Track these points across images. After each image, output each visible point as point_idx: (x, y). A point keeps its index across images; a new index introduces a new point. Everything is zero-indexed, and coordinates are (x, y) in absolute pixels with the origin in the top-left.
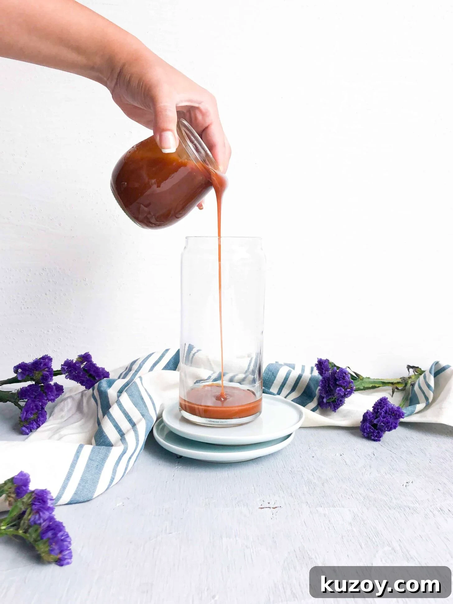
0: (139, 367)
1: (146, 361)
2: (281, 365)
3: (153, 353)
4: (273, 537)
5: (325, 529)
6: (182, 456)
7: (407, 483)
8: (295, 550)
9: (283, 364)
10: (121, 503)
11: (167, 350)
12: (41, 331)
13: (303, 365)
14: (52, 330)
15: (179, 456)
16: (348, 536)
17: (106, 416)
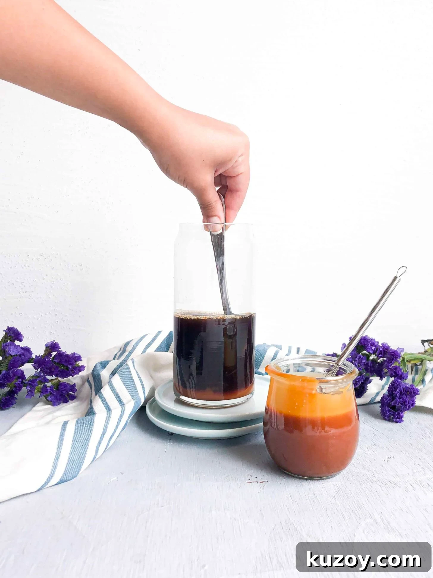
0: (132, 348)
1: (139, 343)
2: (269, 346)
3: (146, 335)
4: (260, 510)
5: (310, 502)
6: (173, 433)
7: (389, 458)
8: (281, 522)
9: (271, 345)
10: (115, 478)
11: (159, 332)
12: (39, 314)
13: (290, 346)
14: (50, 313)
15: (170, 433)
16: (332, 509)
17: (97, 395)
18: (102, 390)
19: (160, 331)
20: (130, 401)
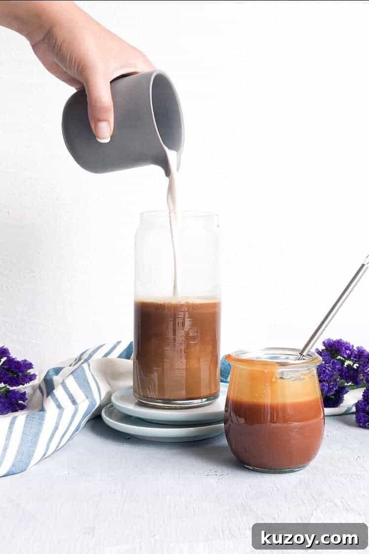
0: (88, 357)
1: (96, 352)
3: (103, 345)
7: (358, 457)
10: (67, 472)
11: (119, 343)
17: (49, 397)
18: (54, 391)
19: (120, 340)
20: (84, 401)
